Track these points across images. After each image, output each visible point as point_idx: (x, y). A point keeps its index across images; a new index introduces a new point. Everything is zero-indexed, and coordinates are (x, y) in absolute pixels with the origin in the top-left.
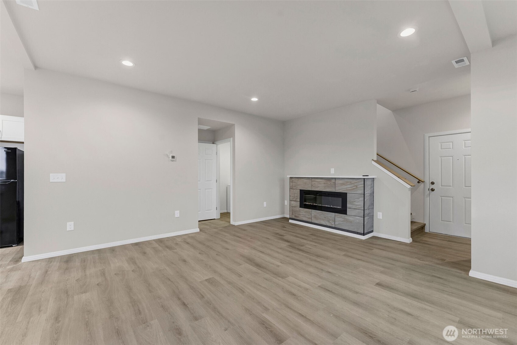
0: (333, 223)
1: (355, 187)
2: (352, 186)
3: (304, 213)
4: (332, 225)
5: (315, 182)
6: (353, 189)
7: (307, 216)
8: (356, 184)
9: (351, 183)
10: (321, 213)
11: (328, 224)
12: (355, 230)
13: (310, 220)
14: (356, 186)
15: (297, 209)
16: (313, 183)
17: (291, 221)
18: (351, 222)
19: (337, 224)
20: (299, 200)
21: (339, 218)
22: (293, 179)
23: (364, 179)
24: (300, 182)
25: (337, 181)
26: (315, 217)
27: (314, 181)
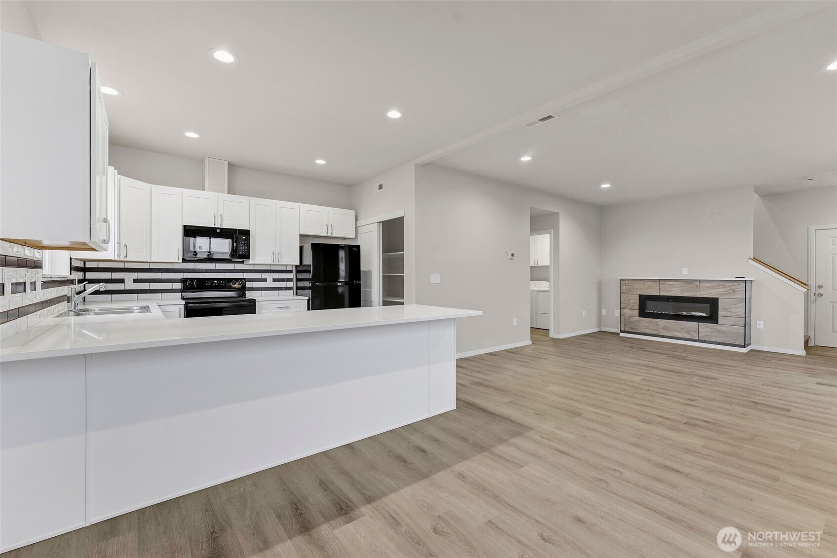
0: (696, 335)
1: (732, 291)
2: (726, 289)
3: (646, 324)
4: (694, 337)
5: (665, 286)
6: (728, 293)
7: (651, 328)
8: (732, 288)
9: (724, 287)
10: (676, 323)
11: (687, 336)
12: (733, 342)
13: (657, 333)
14: (734, 290)
15: (634, 319)
16: (662, 286)
17: (622, 335)
18: (725, 332)
19: (702, 336)
20: (637, 307)
21: (705, 329)
22: (626, 282)
23: (746, 281)
24: (637, 285)
25: (702, 284)
26: (665, 328)
27: (664, 284)
